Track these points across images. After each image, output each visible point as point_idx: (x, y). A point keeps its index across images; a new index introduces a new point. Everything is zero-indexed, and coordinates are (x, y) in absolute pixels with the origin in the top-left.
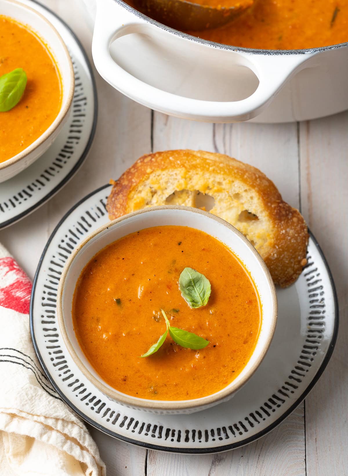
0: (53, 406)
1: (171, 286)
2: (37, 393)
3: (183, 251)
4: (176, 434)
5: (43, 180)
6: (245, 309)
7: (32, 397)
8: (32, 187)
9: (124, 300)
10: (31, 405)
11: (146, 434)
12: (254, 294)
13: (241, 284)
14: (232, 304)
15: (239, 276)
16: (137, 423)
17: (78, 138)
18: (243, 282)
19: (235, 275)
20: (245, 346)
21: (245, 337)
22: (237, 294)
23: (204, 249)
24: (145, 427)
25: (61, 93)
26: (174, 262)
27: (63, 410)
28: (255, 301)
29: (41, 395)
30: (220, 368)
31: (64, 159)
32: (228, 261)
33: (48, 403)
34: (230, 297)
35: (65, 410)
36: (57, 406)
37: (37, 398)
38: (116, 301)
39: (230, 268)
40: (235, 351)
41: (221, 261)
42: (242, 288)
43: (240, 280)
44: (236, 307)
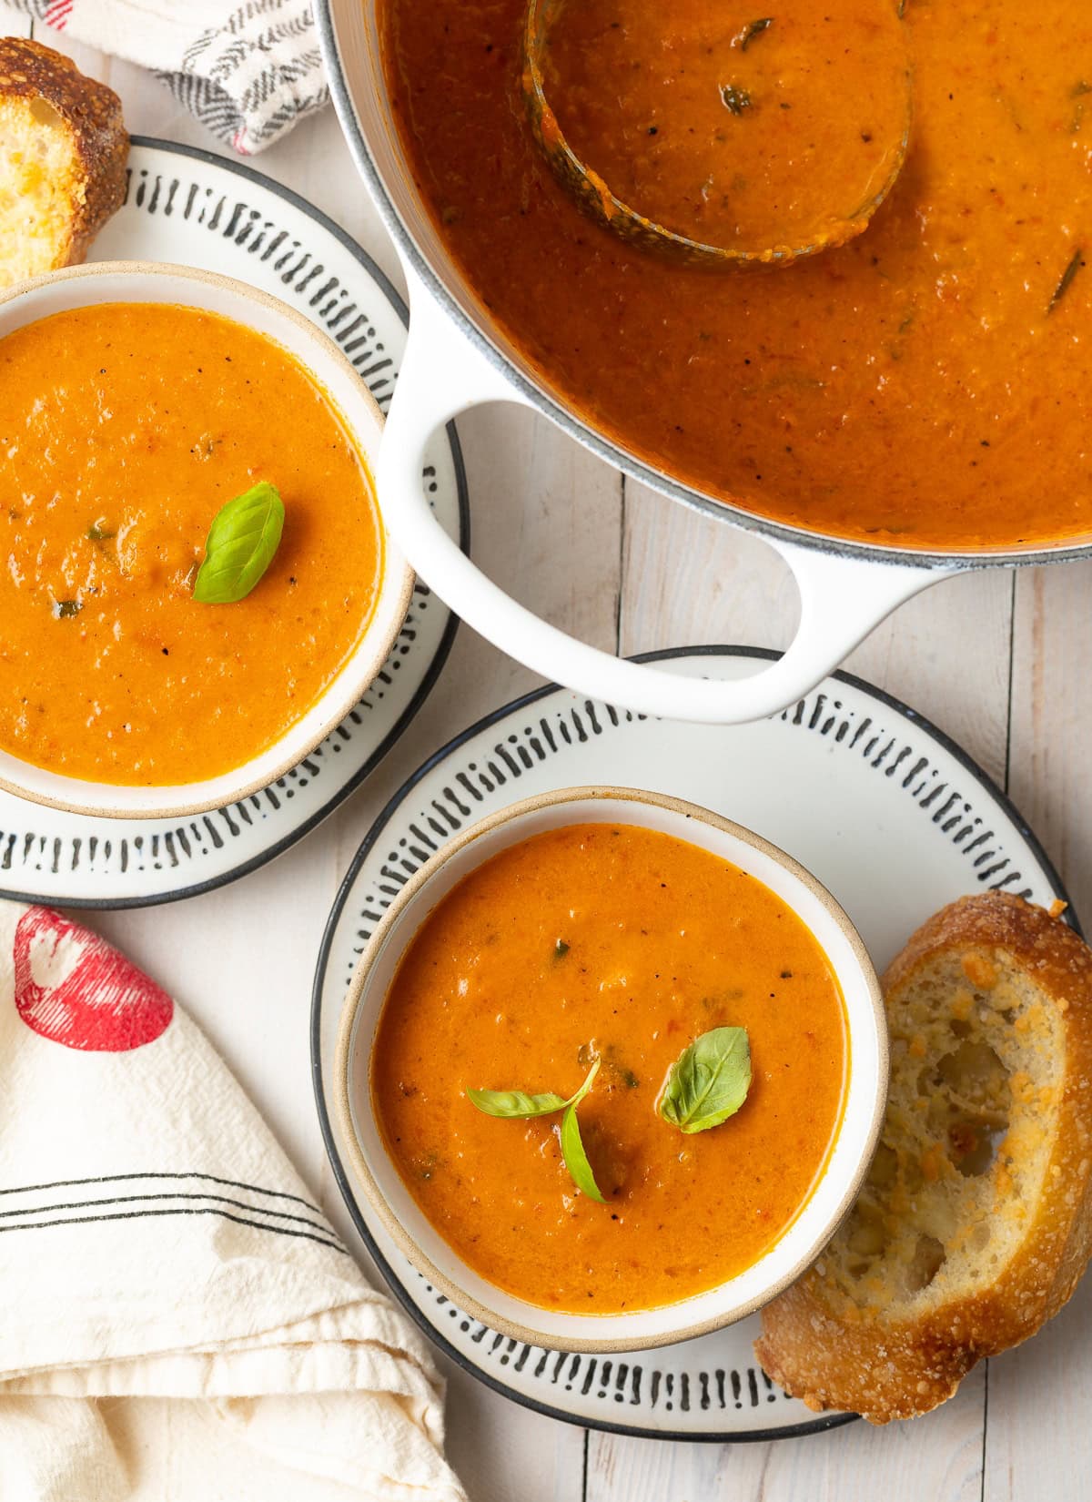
1: (677, 1029)
3: (772, 995)
6: (744, 1218)
9: (575, 956)
12: (789, 1212)
13: (790, 1170)
14: (733, 1184)
15: (806, 1151)
18: (797, 1170)
19: (801, 1142)
20: (663, 1277)
21: (682, 1264)
22: (762, 1177)
23: (810, 1036)
26: (738, 994)
28: (775, 1226)
30: (577, 1264)
32: (822, 1107)
34: (745, 1168)
38: (558, 944)
39: (811, 1121)
40: (635, 1265)
41: (811, 1090)
42: (783, 1178)
43: (799, 1160)
44: (733, 1197)
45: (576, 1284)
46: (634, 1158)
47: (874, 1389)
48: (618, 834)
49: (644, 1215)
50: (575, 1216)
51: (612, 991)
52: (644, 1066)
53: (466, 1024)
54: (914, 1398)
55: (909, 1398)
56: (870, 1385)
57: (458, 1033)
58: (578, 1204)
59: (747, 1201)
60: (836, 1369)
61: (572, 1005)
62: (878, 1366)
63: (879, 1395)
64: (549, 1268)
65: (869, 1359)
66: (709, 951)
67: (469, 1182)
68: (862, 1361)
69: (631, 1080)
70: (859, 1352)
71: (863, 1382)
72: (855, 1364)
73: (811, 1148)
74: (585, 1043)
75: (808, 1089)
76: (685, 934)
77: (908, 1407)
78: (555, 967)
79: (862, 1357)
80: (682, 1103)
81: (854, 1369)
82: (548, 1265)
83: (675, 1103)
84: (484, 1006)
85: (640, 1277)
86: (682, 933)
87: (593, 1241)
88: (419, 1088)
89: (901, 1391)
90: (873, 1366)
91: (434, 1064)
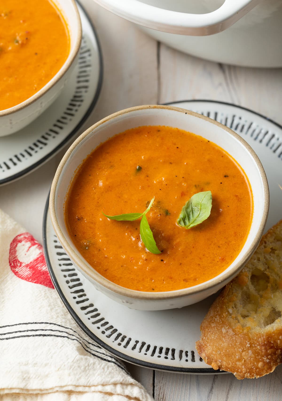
0: (108, 372)
1: (185, 195)
2: (90, 362)
3: (221, 183)
4: (190, 354)
5: (56, 129)
6: (214, 260)
7: (86, 367)
8: (47, 136)
9: (144, 171)
10: (86, 376)
11: (159, 357)
13: (232, 243)
14: (209, 248)
15: (238, 236)
16: (149, 347)
17: (86, 87)
18: (234, 243)
19: (235, 233)
20: (182, 282)
21: (190, 277)
22: (220, 246)
23: (236, 196)
24: (158, 350)
25: (68, 38)
26: (208, 184)
27: (119, 374)
28: (227, 263)
29: (94, 364)
31: (75, 108)
33: (102, 370)
34: (214, 242)
35: (121, 373)
36: (113, 371)
37: (90, 368)
38: (138, 167)
39: (239, 225)
40: (171, 278)
41: (238, 215)
42: (229, 246)
43: (235, 239)
44: (209, 253)
45: (147, 285)
46: (169, 239)
47: (241, 362)
48: (159, 131)
49: (174, 259)
50: (146, 260)
51: (159, 182)
52: (172, 208)
53: (102, 195)
54: (256, 369)
55: (254, 368)
56: (239, 360)
57: (99, 198)
58: (147, 256)
59: (215, 254)
60: (228, 351)
61: (143, 188)
62: (245, 351)
63: (243, 365)
64: (136, 280)
65: (242, 347)
66: (196, 169)
67: (104, 250)
68: (239, 348)
69: (167, 213)
70: (239, 344)
71: (237, 357)
72: (236, 349)
73: (240, 235)
74: (148, 200)
75: (237, 215)
76: (187, 164)
77: (253, 373)
78: (136, 175)
79: (239, 346)
80: (187, 221)
81: (235, 351)
82: (136, 279)
83: (184, 219)
84: (109, 189)
85: (173, 282)
86: (185, 164)
87: (153, 270)
88: (84, 217)
89: (252, 364)
90: (243, 351)
91: (89, 209)
